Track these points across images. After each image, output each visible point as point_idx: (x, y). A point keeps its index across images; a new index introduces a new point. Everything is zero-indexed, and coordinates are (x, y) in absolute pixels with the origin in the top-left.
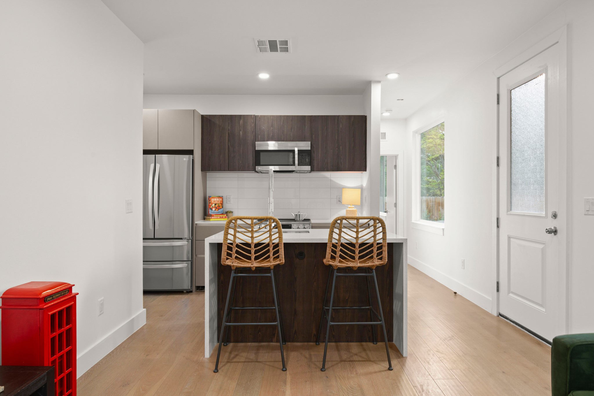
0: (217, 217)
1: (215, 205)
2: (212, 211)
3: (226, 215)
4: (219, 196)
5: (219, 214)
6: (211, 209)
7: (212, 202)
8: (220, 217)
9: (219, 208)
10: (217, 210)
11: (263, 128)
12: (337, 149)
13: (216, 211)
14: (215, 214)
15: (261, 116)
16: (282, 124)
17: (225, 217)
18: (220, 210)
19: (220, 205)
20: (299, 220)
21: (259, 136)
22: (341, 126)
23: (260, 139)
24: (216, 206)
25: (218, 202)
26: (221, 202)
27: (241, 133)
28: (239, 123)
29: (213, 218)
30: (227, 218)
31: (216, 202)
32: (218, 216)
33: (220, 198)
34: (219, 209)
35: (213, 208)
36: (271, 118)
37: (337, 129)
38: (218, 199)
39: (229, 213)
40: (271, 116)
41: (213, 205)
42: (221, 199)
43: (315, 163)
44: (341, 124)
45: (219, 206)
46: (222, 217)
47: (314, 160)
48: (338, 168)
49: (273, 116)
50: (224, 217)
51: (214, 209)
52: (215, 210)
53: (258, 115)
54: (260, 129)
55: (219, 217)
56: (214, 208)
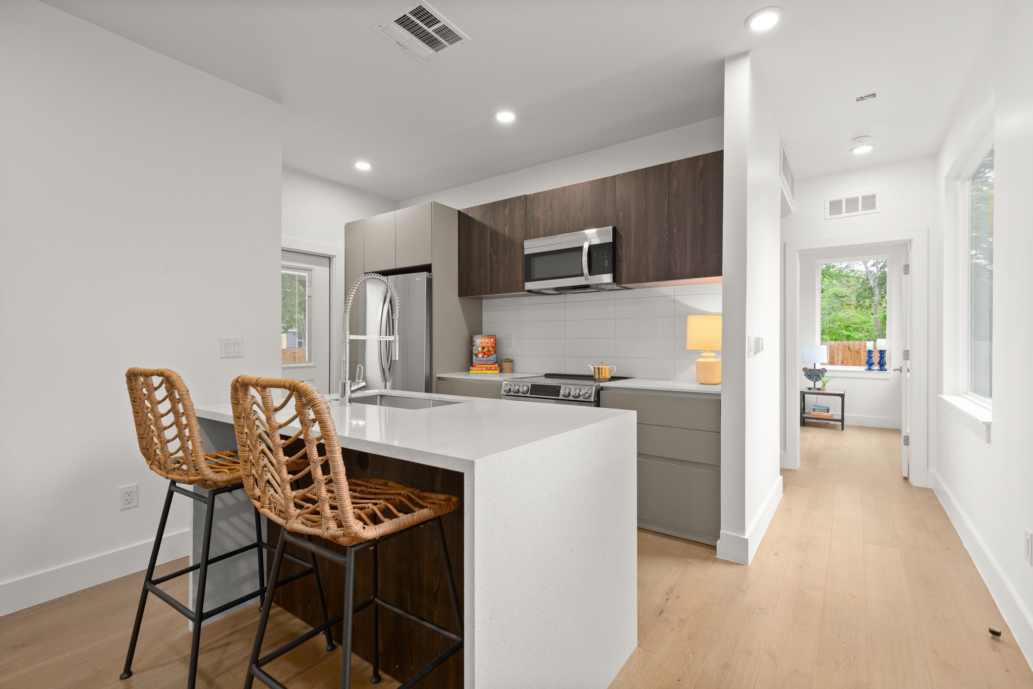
0: (481, 367)
1: (483, 348)
2: (478, 359)
3: (496, 366)
4: (490, 335)
5: (489, 363)
6: (477, 355)
7: (478, 344)
8: (487, 368)
9: (490, 354)
10: (485, 356)
11: (538, 214)
12: (667, 233)
13: (484, 359)
14: (479, 363)
15: (534, 194)
16: (566, 202)
17: (496, 368)
18: (490, 358)
19: (491, 349)
20: (599, 378)
21: (532, 231)
22: (675, 184)
23: (532, 235)
24: (484, 351)
25: (488, 344)
26: (493, 344)
27: (507, 229)
28: (504, 212)
29: (474, 369)
30: (498, 370)
31: (484, 345)
32: (484, 366)
33: (491, 338)
34: (488, 356)
35: (479, 353)
36: (549, 195)
37: (667, 191)
38: (487, 340)
39: (505, 362)
40: (549, 191)
41: (480, 349)
42: (492, 340)
43: (624, 268)
44: (676, 179)
45: (489, 351)
46: (491, 368)
47: (621, 261)
48: (668, 274)
49: (551, 190)
50: (494, 369)
51: (480, 355)
52: (483, 357)
53: (530, 195)
54: (532, 217)
55: (485, 369)
56: (481, 353)
